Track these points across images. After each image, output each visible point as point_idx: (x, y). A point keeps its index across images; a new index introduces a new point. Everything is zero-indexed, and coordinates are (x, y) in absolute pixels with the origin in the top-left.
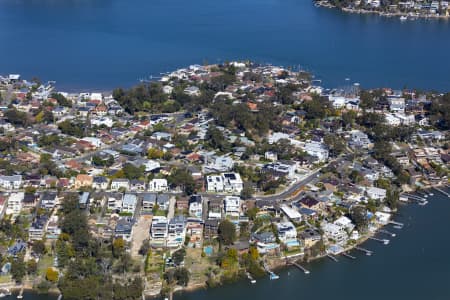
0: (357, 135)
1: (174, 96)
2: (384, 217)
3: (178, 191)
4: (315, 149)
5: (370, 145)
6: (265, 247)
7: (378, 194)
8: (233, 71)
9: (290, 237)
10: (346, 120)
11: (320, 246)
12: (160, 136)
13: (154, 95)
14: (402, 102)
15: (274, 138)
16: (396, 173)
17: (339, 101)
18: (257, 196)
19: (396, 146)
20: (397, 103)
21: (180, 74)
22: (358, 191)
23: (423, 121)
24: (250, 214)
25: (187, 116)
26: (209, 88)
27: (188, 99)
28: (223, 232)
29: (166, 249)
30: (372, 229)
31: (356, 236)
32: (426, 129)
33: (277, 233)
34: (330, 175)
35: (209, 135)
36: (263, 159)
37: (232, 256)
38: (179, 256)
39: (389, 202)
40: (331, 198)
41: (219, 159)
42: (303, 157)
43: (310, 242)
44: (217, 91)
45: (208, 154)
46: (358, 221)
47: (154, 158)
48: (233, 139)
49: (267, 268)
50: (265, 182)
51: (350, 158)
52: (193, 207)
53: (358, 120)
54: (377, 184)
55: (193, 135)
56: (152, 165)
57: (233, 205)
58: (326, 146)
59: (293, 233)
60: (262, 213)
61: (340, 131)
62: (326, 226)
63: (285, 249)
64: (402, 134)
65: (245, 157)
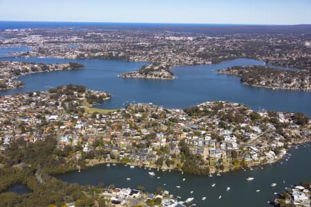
0: (270, 125)
1: (204, 111)
2: (284, 152)
3: (215, 140)
4: (256, 129)
5: (274, 128)
6: (248, 159)
7: (281, 144)
8: (222, 104)
9: (255, 156)
10: (265, 120)
11: (265, 160)
12: (203, 123)
13: (197, 110)
14: (282, 115)
15: (243, 125)
16: (285, 138)
17: (261, 114)
18: (242, 143)
19: (284, 130)
20: (281, 115)
21: (204, 104)
22: (274, 143)
23: (292, 122)
24: (241, 148)
25: (209, 117)
26: (216, 109)
27: (209, 112)
28: (233, 154)
29: (215, 159)
30: (281, 156)
31: (276, 157)
32: (293, 124)
33: (251, 155)
34: (264, 137)
35: (220, 123)
36: (240, 132)
37: (237, 161)
38: (220, 161)
39: (285, 147)
40: (266, 145)
41: (225, 131)
42: (253, 131)
43: (262, 158)
44: (218, 109)
45: (221, 129)
46: (277, 151)
47: (203, 130)
48: (229, 125)
49: (248, 166)
50: (243, 139)
51: (269, 133)
52: (221, 145)
53: (269, 120)
54: (280, 141)
55: (214, 123)
56: (203, 132)
57: (235, 145)
58: (261, 127)
59: (256, 155)
60: (245, 149)
61: (264, 124)
62: (267, 154)
63: (254, 160)
64: (285, 125)
65: (234, 131)
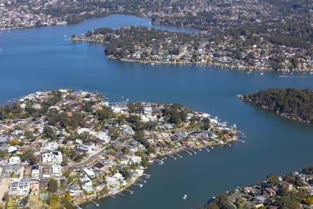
0: (127, 128)
1: (26, 109)
2: (140, 172)
3: (26, 163)
4: (103, 136)
5: (133, 133)
6: (75, 193)
7: (137, 159)
8: (60, 94)
9: (88, 187)
10: (120, 120)
11: (105, 190)
12: (17, 132)
13: (15, 109)
14: (150, 109)
15: (81, 131)
16: (147, 147)
17: (117, 110)
18: (71, 163)
19: (147, 133)
20: (148, 109)
21: (30, 97)
22: (126, 159)
23: (161, 119)
24: (66, 174)
25: (34, 120)
26: (46, 104)
27: (34, 110)
28: (51, 186)
29: (18, 197)
30: (134, 179)
31: (125, 183)
32: (163, 123)
33: (81, 184)
34: (111, 150)
35: (45, 131)
36: (75, 143)
37: (56, 199)
38: (25, 201)
39: (143, 164)
40: (111, 163)
41: (50, 144)
42: (96, 141)
43: (99, 188)
44: (50, 106)
45: (43, 141)
46: (126, 175)
47: (13, 145)
48: (58, 132)
49: (76, 204)
50: (75, 156)
51: (122, 141)
52: (34, 172)
53: (127, 119)
54: (137, 154)
55: (36, 131)
56: (12, 149)
57: (57, 171)
58: (109, 134)
59: (90, 183)
60: (73, 174)
61: (117, 125)
62: (108, 179)
63: (86, 193)
64: (150, 126)
65: (64, 143)
